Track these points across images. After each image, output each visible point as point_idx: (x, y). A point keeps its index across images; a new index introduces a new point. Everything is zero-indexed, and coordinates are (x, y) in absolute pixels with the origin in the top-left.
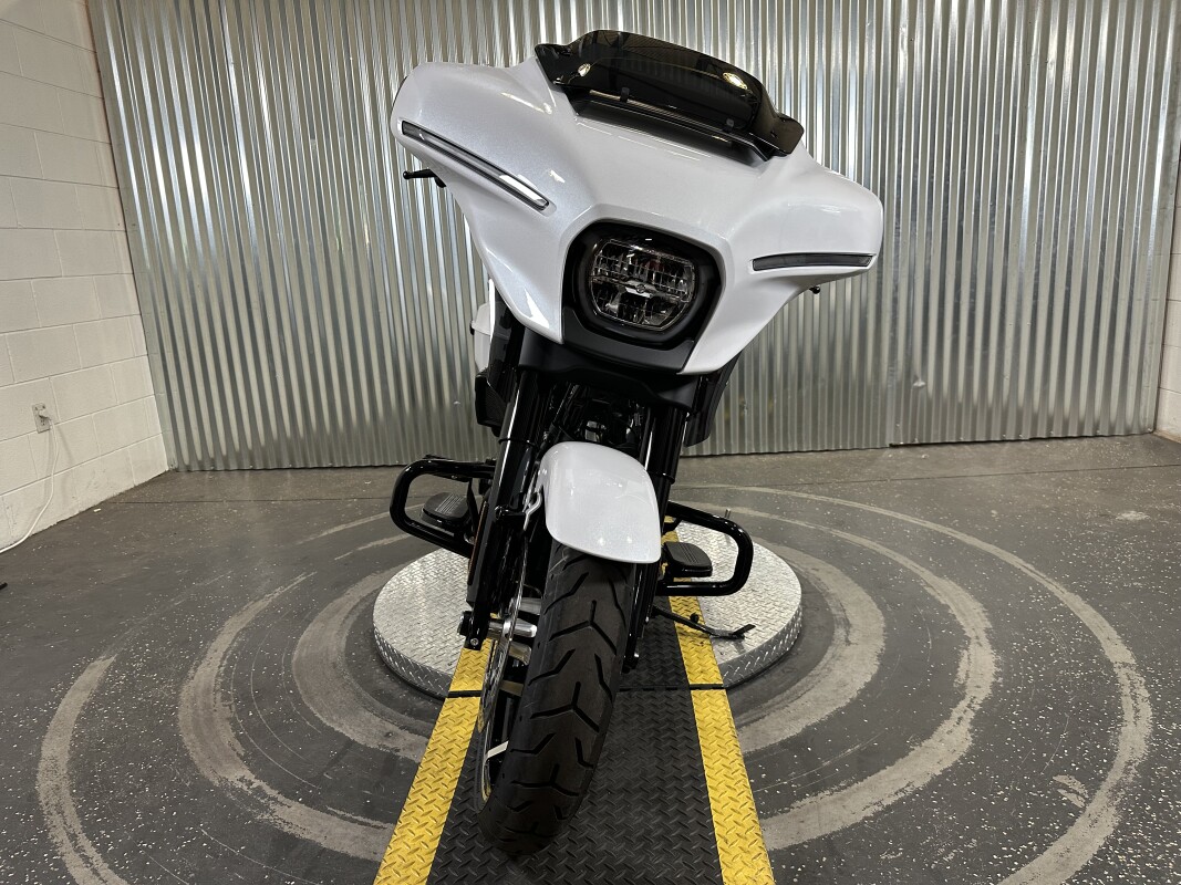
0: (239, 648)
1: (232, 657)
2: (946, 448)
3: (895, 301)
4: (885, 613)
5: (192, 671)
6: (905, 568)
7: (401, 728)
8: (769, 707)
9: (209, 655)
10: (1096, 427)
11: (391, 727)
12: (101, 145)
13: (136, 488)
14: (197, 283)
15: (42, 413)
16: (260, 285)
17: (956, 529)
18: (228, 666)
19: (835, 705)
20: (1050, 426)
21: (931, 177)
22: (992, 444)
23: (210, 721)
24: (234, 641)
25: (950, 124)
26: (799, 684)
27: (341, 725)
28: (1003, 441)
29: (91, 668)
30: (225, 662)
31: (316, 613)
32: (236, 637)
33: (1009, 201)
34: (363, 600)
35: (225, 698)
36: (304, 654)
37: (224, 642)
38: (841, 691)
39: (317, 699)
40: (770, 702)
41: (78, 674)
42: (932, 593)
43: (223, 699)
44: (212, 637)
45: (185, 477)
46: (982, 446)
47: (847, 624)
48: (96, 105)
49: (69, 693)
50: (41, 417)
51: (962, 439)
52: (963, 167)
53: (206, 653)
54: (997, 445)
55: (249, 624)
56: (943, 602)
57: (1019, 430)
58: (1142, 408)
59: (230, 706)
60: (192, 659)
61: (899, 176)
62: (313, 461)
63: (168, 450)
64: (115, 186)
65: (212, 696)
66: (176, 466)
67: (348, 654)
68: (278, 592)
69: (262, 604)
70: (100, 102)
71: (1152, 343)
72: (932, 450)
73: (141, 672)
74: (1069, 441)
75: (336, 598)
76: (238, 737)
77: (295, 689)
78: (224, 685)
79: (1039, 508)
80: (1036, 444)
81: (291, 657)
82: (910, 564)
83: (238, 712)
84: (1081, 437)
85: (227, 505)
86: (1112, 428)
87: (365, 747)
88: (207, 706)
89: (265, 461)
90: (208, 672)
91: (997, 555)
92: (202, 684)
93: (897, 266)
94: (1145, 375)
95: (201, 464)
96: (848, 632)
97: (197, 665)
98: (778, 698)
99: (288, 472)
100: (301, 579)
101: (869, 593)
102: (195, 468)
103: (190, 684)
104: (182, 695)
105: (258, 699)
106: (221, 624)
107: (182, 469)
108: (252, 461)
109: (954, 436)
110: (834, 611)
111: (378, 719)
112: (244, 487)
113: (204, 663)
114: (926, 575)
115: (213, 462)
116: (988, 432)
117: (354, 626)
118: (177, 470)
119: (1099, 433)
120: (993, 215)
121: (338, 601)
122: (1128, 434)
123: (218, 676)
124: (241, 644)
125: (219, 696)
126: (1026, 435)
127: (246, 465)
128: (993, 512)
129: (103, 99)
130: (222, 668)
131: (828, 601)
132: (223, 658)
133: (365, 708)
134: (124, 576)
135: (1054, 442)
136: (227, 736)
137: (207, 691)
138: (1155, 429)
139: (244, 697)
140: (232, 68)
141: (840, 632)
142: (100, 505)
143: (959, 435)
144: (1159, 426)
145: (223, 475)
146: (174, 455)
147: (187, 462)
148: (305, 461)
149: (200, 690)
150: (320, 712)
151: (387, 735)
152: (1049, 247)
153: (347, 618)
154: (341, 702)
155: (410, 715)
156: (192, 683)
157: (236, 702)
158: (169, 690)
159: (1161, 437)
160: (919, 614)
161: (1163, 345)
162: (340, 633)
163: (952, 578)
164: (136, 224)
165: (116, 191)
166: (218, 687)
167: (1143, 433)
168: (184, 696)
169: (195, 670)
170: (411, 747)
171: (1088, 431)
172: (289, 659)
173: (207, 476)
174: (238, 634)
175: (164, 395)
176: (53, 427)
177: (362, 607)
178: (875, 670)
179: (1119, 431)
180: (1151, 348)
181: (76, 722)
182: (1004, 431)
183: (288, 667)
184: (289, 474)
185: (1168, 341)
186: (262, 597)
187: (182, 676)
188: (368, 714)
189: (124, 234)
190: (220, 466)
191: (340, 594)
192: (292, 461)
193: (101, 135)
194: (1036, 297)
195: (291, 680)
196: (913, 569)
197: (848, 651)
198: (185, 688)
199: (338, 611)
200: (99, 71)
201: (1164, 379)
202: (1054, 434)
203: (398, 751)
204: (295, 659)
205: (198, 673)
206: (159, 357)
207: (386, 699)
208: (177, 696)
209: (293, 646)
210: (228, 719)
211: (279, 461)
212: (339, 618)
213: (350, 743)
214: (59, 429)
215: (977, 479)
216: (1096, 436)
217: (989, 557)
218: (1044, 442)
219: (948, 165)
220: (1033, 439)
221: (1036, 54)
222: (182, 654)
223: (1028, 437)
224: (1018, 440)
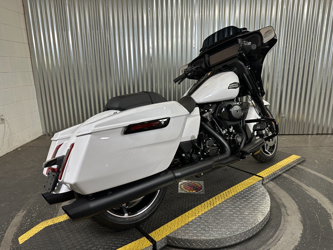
2: (290, 136)
3: (277, 89)
4: (296, 202)
6: (296, 183)
8: (270, 244)
12: (23, 30)
13: (32, 141)
14: (54, 75)
15: (2, 117)
16: (74, 77)
17: (306, 167)
19: (293, 244)
20: (323, 131)
21: (291, 50)
22: (304, 135)
25: (298, 34)
26: (277, 233)
28: (308, 134)
29: (17, 216)
33: (315, 59)
38: (293, 237)
40: (269, 242)
41: (13, 219)
42: (309, 194)
45: (48, 138)
46: (301, 136)
47: (285, 207)
48: (22, 17)
49: (9, 227)
50: (2, 119)
51: (295, 133)
52: (301, 48)
53: (58, 211)
54: (306, 135)
56: (314, 198)
57: (313, 131)
60: (53, 213)
61: (281, 50)
63: (43, 128)
64: (28, 43)
66: (45, 133)
70: (24, 16)
72: (286, 136)
73: (35, 219)
74: (329, 135)
79: (330, 160)
80: (319, 136)
82: (296, 181)
91: (325, 178)
93: (278, 78)
96: (286, 210)
98: (271, 240)
101: (287, 192)
102: (51, 134)
107: (47, 135)
109: (293, 132)
110: (277, 200)
114: (304, 186)
116: (303, 132)
118: (45, 135)
120: (309, 63)
126: (315, 132)
128: (316, 161)
129: (25, 15)
131: (274, 196)
134: (28, 176)
135: (324, 135)
140: (67, 6)
141: (283, 210)
142: (21, 147)
146: (44, 130)
147: (48, 132)
152: (326, 74)
160: (308, 202)
163: (313, 187)
164: (34, 56)
165: (28, 45)
175: (42, 111)
176: (6, 122)
178: (302, 227)
181: (11, 242)
182: (308, 131)
189: (30, 59)
193: (24, 26)
196: (298, 183)
197: (289, 218)
200: (23, 6)
202: (324, 133)
206: (40, 99)
214: (8, 123)
215: (306, 148)
217: (322, 179)
218: (321, 135)
219: (296, 47)
220: (317, 134)
221: (326, 13)
222: (50, 211)
223: (316, 133)
224: (312, 134)
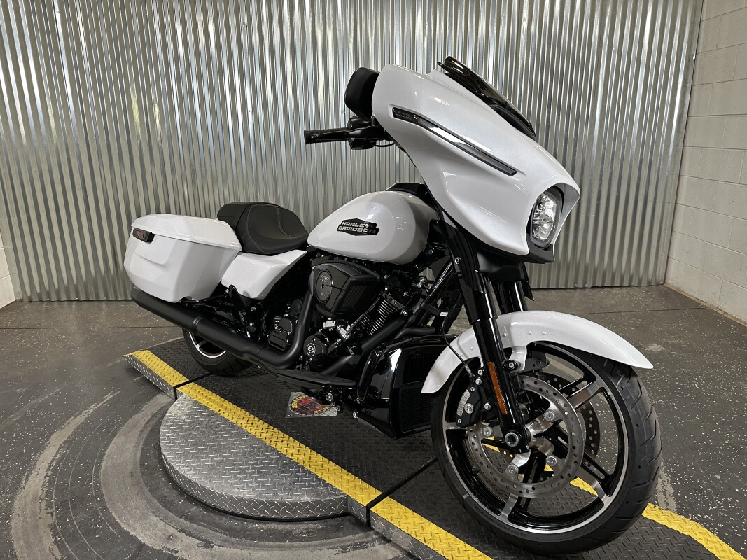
0: (61, 460)
1: (55, 468)
2: (540, 292)
5: (23, 482)
7: (180, 531)
9: (37, 466)
10: (631, 280)
11: (172, 531)
16: (81, 172)
18: (52, 475)
20: (604, 280)
22: (569, 290)
23: (36, 527)
24: (57, 452)
27: (134, 530)
28: (575, 288)
30: (50, 473)
31: (119, 428)
32: (59, 450)
34: (154, 416)
35: (49, 506)
36: (109, 464)
37: (49, 455)
39: (118, 505)
43: (47, 507)
44: (40, 449)
45: (27, 306)
46: (563, 291)
51: (550, 286)
52: (558, 114)
53: (35, 465)
54: (571, 291)
55: (69, 437)
57: (585, 282)
58: (658, 269)
59: (52, 513)
60: (24, 470)
62: (121, 295)
63: (14, 286)
65: (38, 504)
66: (21, 297)
67: (142, 465)
68: (93, 408)
69: (80, 420)
71: (665, 230)
74: (615, 289)
75: (134, 414)
76: (56, 542)
77: (102, 497)
78: (48, 494)
80: (595, 291)
81: (100, 466)
83: (58, 518)
84: (622, 287)
85: (57, 331)
86: (640, 281)
87: (153, 549)
88: (34, 514)
89: (87, 295)
90: (36, 481)
92: (31, 494)
94: (661, 249)
95: (39, 295)
97: (28, 476)
99: (104, 303)
100: (109, 397)
102: (35, 299)
103: (22, 493)
104: (15, 503)
105: (74, 507)
106: (48, 437)
107: (26, 300)
108: (77, 293)
109: (545, 285)
111: (163, 523)
112: (70, 316)
113: (34, 473)
115: (48, 294)
116: (567, 282)
117: (147, 439)
118: (21, 301)
119: (632, 284)
120: (575, 146)
121: (135, 417)
122: (649, 285)
123: (44, 485)
124: (63, 455)
125: (43, 505)
126: (589, 284)
127: (73, 298)
130: (47, 478)
132: (48, 469)
133: (153, 513)
135: (606, 289)
136: (49, 542)
137: (34, 500)
138: (664, 281)
139: (62, 505)
140: (58, 15)
143: (548, 283)
144: (667, 281)
145: (56, 305)
146: (19, 289)
147: (29, 295)
148: (116, 296)
149: (29, 499)
150: (120, 517)
151: (169, 538)
152: (608, 168)
153: (142, 431)
154: (136, 508)
155: (186, 518)
156: (23, 493)
157: (57, 509)
158: (5, 499)
159: (668, 288)
161: (672, 231)
162: (136, 446)
166: (43, 496)
167: (658, 285)
168: (16, 505)
169: (26, 480)
170: (186, 548)
171: (626, 283)
172: (98, 470)
173: (44, 306)
174: (61, 447)
175: (11, 248)
177: (153, 422)
179: (644, 283)
180: (664, 233)
182: (576, 282)
183: (98, 477)
184: (104, 305)
185: (675, 229)
186: (80, 413)
187: (16, 486)
188: (155, 518)
190: (54, 298)
191: (137, 410)
192: (106, 295)
194: (599, 199)
195: (99, 488)
198: (18, 497)
199: (135, 426)
201: (671, 252)
202: (606, 284)
203: (176, 552)
204: (103, 468)
205: (29, 483)
207: (169, 506)
208: (11, 505)
209: (102, 456)
210: (50, 525)
211: (97, 295)
212: (137, 431)
213: (141, 546)
216: (630, 286)
218: (600, 290)
219: (549, 112)
220: (594, 287)
221: (605, 44)
222: (17, 466)
223: (591, 286)
224: (584, 288)
